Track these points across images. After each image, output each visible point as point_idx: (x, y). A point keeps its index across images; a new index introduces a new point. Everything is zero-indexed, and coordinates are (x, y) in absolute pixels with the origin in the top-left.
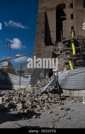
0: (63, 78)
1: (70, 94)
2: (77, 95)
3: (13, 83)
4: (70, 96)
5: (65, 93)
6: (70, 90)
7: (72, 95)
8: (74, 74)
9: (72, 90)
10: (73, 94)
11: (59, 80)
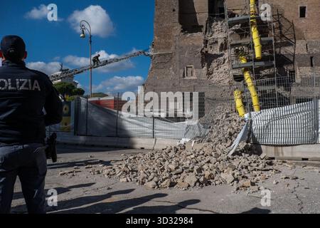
0: (262, 124)
1: (277, 153)
2: (290, 156)
4: (276, 157)
5: (267, 152)
6: (274, 145)
7: (281, 155)
8: (284, 117)
9: (279, 146)
10: (282, 153)
11: (254, 128)
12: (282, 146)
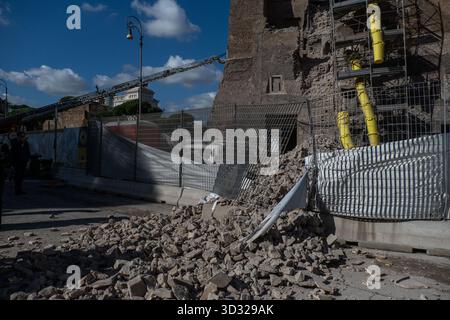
0: (335, 177)
1: (363, 234)
2: (387, 241)
3: (158, 178)
4: (360, 242)
5: (344, 230)
6: (359, 219)
7: (370, 239)
8: (379, 164)
9: (368, 220)
10: (373, 234)
11: (319, 183)
12: (373, 220)
